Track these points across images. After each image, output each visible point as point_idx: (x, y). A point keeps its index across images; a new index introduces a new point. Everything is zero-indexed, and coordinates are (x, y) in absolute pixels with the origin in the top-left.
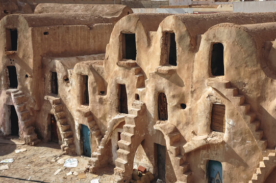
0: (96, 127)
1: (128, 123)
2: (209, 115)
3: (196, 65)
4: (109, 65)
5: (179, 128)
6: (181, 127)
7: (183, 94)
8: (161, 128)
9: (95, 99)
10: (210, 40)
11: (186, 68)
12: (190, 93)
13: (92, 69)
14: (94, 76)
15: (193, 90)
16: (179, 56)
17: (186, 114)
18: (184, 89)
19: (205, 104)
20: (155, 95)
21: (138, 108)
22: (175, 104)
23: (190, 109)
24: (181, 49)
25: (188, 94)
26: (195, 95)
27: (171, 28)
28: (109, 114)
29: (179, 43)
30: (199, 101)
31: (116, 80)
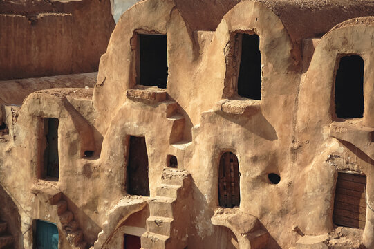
0: (74, 225)
1: (156, 215)
2: (330, 195)
3: (303, 98)
4: (106, 97)
5: (264, 222)
6: (270, 220)
7: (274, 155)
8: (230, 222)
9: (74, 165)
10: (334, 49)
11: (282, 103)
12: (289, 151)
13: (67, 105)
14: (73, 118)
15: (296, 146)
16: (266, 79)
17: (281, 194)
18: (276, 144)
19: (322, 173)
20: (214, 156)
21: (177, 183)
22: (258, 173)
23: (290, 184)
24: (270, 66)
25: (285, 153)
26: (300, 156)
27: (251, 26)
28: (104, 197)
29: (268, 54)
30: (309, 168)
31: (123, 128)
